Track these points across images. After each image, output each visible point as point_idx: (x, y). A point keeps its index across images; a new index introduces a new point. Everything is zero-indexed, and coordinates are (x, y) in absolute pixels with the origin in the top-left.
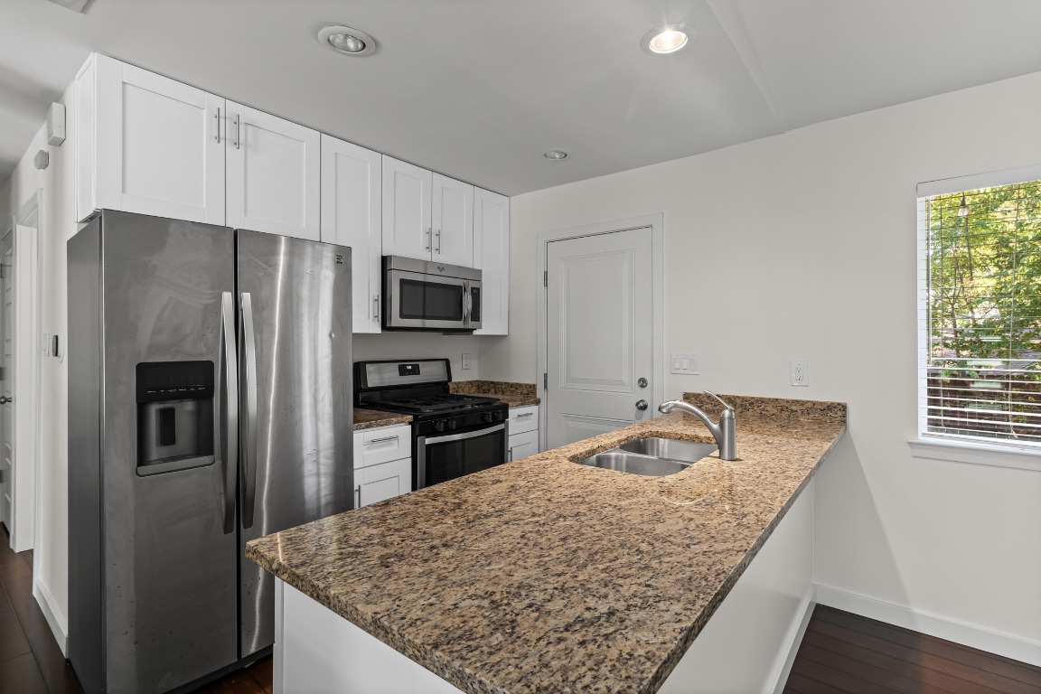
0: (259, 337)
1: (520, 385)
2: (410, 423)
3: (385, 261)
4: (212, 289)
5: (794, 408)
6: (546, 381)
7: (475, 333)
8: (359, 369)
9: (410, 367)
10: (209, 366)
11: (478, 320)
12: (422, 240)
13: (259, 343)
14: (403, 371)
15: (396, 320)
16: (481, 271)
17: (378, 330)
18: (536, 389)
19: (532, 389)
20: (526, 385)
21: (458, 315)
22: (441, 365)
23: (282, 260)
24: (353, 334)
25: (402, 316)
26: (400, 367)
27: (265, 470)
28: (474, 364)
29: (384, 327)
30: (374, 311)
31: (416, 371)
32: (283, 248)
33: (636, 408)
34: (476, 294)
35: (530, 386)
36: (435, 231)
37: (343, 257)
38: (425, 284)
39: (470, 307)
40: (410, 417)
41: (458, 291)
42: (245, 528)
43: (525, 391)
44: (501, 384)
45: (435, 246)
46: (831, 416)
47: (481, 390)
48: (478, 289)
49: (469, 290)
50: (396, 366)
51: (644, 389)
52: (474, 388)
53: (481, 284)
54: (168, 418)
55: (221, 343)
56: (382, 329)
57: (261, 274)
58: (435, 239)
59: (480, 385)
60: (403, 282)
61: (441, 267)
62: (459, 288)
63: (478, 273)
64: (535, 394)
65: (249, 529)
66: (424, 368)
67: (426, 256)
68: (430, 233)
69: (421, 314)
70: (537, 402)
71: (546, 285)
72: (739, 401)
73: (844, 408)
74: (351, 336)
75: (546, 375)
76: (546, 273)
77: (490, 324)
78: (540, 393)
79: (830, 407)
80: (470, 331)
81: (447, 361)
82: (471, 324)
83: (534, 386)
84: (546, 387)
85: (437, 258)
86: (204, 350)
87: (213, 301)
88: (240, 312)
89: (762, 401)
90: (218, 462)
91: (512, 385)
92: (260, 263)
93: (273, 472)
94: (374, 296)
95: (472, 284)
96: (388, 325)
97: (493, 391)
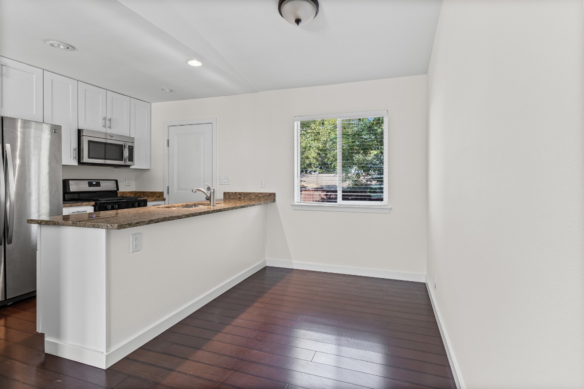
1: (156, 192)
2: (93, 206)
3: (80, 132)
5: (260, 195)
6: (168, 190)
7: (131, 167)
8: (66, 183)
9: (95, 183)
11: (133, 161)
12: (101, 122)
15: (86, 159)
16: (134, 138)
17: (76, 164)
18: (163, 194)
20: (159, 192)
21: (121, 158)
22: (113, 182)
23: (19, 130)
24: (63, 165)
25: (89, 157)
26: (89, 183)
28: (133, 183)
29: (80, 162)
30: (74, 155)
31: (98, 184)
32: (19, 124)
34: (131, 149)
35: (161, 193)
36: (108, 118)
37: (56, 130)
38: (106, 144)
39: (127, 154)
40: (93, 203)
42: (8, 244)
43: (158, 195)
44: (146, 192)
45: (108, 125)
46: (270, 198)
47: (136, 196)
48: (132, 147)
49: (127, 147)
50: (86, 182)
52: (132, 194)
53: (134, 144)
56: (78, 163)
57: (15, 136)
58: (108, 122)
59: (135, 193)
60: (90, 142)
61: (112, 135)
62: (121, 146)
63: (132, 140)
64: (163, 196)
65: (10, 245)
66: (103, 183)
67: (104, 130)
68: (105, 119)
69: (104, 157)
70: (164, 200)
71: (168, 146)
72: (242, 194)
73: (274, 194)
74: (61, 166)
75: (168, 187)
76: (168, 140)
77: (137, 164)
78: (165, 196)
79: (270, 194)
80: (129, 166)
81: (116, 181)
82: (128, 163)
83: (163, 192)
84: (168, 193)
85: (109, 131)
88: (5, 152)
89: (250, 193)
91: (152, 193)
94: (73, 147)
95: (129, 144)
96: (81, 162)
97: (142, 196)
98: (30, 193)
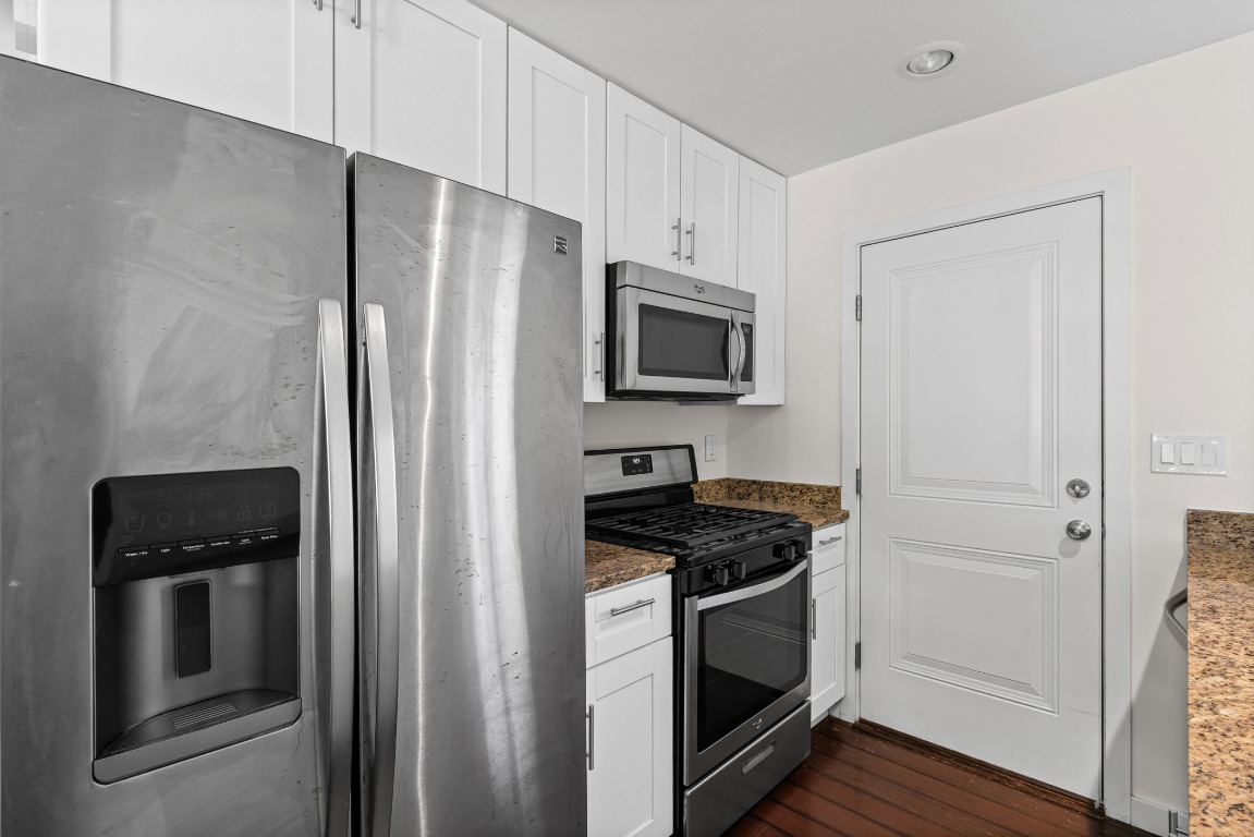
0: (401, 407)
1: (809, 488)
2: (668, 572)
3: (610, 271)
4: (296, 293)
6: (858, 483)
7: (741, 401)
9: (638, 461)
10: (287, 479)
11: (751, 379)
12: (667, 239)
13: (403, 423)
14: (629, 468)
15: (631, 379)
16: (754, 295)
17: (601, 397)
18: (839, 495)
19: (833, 494)
20: (820, 488)
21: (723, 373)
22: (683, 454)
24: (586, 404)
25: (643, 371)
26: (623, 460)
27: (416, 716)
28: (721, 452)
29: (611, 391)
30: (594, 363)
31: (646, 466)
33: (1064, 534)
34: (747, 335)
35: (829, 490)
36: (685, 226)
37: (566, 242)
38: (675, 314)
39: (740, 356)
40: (671, 560)
41: (723, 328)
43: (820, 498)
44: (772, 484)
45: (685, 252)
47: (734, 494)
48: (751, 327)
49: (739, 327)
50: (617, 458)
51: (1080, 501)
52: (724, 490)
53: (754, 318)
54: (191, 610)
55: (316, 424)
56: (607, 393)
57: (406, 262)
58: (685, 239)
59: (731, 486)
60: (644, 310)
61: (700, 287)
62: (724, 323)
63: (750, 299)
64: (839, 503)
66: (658, 461)
67: (672, 266)
68: (677, 226)
70: (844, 517)
71: (859, 319)
75: (858, 472)
76: (859, 300)
77: (763, 391)
78: (848, 501)
80: (736, 397)
81: (690, 448)
82: (738, 386)
83: (837, 489)
84: (858, 491)
85: (685, 269)
86: (276, 440)
87: (298, 320)
88: (359, 351)
90: (309, 715)
91: (793, 487)
92: (407, 238)
93: (431, 720)
94: (594, 336)
95: (741, 318)
96: (619, 387)
97: (756, 496)
98: (468, 562)
